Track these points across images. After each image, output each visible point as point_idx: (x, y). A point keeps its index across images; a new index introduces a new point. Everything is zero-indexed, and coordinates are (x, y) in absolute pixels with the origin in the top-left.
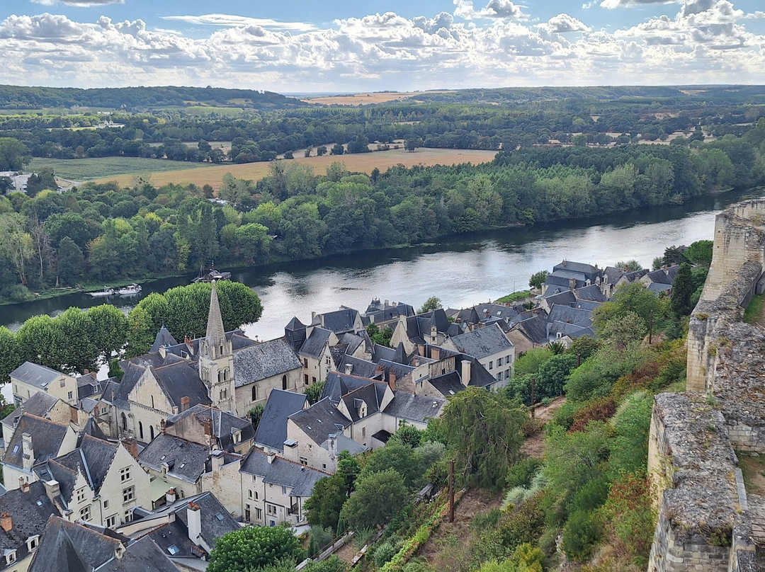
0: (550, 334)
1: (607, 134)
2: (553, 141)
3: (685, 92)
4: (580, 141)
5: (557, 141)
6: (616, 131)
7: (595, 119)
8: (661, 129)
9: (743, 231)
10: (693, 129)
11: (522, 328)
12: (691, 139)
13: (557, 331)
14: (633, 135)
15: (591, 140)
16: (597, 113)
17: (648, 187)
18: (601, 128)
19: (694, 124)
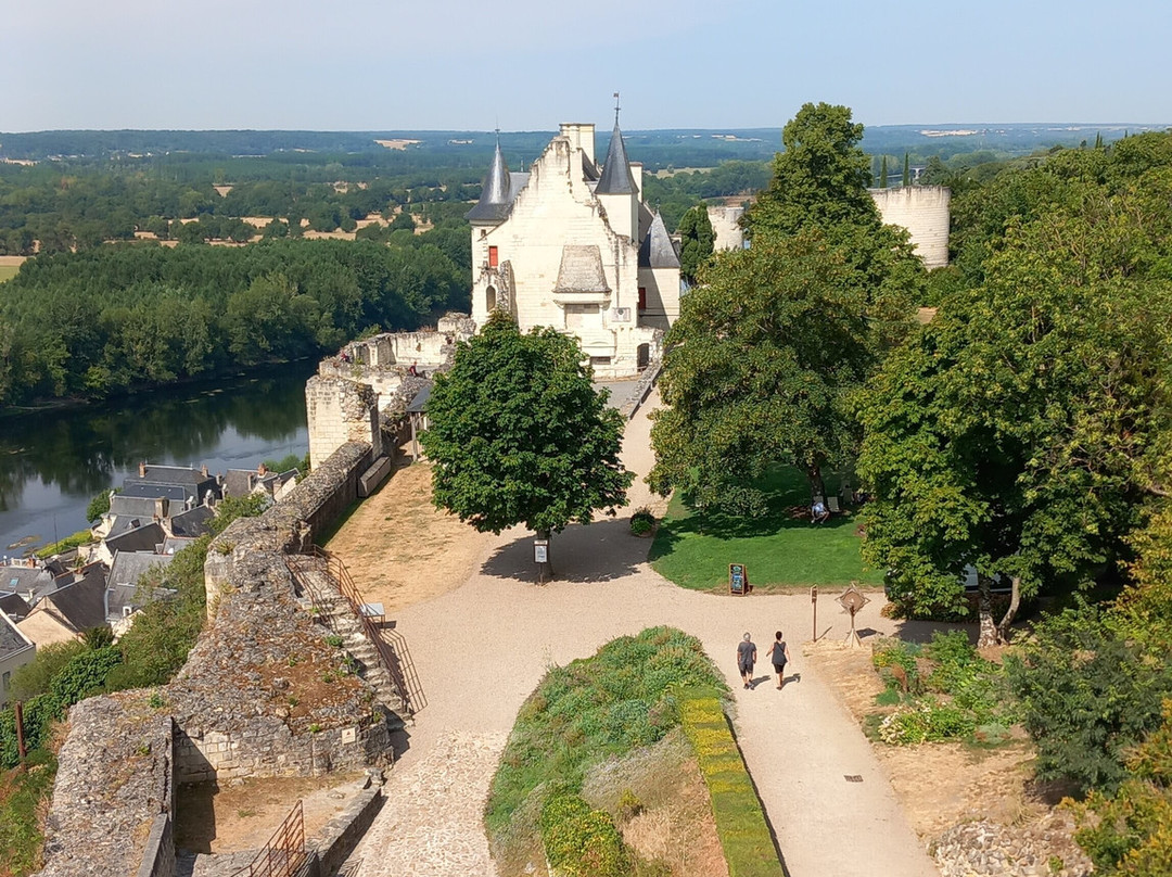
0: (110, 610)
1: (245, 220)
2: (143, 235)
3: (386, 143)
4: (194, 234)
5: (151, 235)
6: (263, 214)
7: (224, 191)
8: (344, 211)
9: (335, 388)
10: (398, 210)
11: (53, 607)
12: (393, 227)
13: (122, 604)
14: (295, 220)
15: (215, 232)
16: (225, 181)
17: (316, 316)
18: (237, 207)
19: (401, 201)
